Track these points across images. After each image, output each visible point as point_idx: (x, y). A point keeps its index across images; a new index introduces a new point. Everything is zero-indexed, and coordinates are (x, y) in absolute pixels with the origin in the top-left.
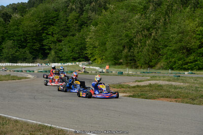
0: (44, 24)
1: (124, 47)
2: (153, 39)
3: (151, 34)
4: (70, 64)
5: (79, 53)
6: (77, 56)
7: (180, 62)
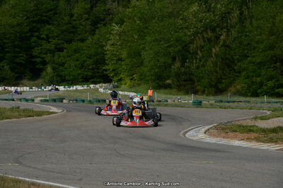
0: (33, 22)
1: (174, 59)
2: (222, 46)
3: (218, 38)
4: (79, 88)
5: (93, 69)
6: (90, 74)
7: (270, 84)
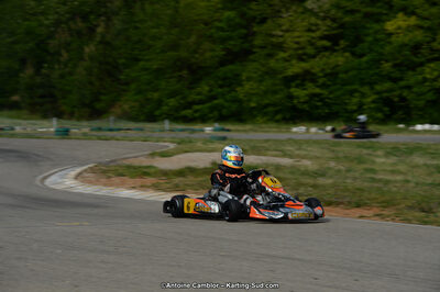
1: (23, 62)
7: (172, 102)
